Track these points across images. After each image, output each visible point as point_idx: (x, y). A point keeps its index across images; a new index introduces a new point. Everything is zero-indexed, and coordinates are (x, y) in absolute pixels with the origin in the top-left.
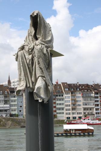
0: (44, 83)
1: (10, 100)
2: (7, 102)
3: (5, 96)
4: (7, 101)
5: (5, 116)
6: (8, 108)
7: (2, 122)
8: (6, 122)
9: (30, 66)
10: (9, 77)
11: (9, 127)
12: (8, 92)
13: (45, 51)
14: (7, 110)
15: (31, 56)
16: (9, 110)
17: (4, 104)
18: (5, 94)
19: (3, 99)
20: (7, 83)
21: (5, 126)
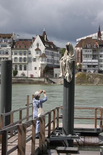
0: (69, 75)
1: (99, 55)
2: (95, 57)
3: (94, 50)
4: (95, 55)
5: (93, 72)
6: (97, 64)
7: (89, 79)
8: (94, 79)
9: (65, 67)
10: (99, 28)
11: (97, 85)
12: (97, 46)
13: (70, 62)
14: (95, 65)
15: (65, 63)
16: (97, 65)
17: (93, 59)
18: (94, 48)
19: (91, 53)
20: (97, 35)
21: (93, 83)
